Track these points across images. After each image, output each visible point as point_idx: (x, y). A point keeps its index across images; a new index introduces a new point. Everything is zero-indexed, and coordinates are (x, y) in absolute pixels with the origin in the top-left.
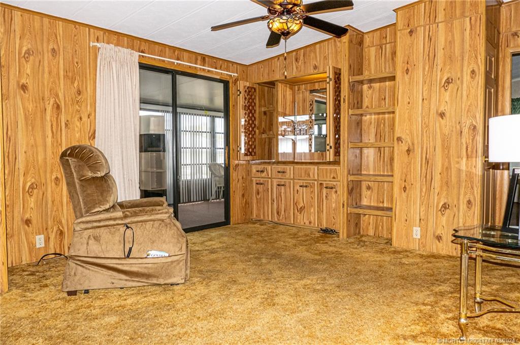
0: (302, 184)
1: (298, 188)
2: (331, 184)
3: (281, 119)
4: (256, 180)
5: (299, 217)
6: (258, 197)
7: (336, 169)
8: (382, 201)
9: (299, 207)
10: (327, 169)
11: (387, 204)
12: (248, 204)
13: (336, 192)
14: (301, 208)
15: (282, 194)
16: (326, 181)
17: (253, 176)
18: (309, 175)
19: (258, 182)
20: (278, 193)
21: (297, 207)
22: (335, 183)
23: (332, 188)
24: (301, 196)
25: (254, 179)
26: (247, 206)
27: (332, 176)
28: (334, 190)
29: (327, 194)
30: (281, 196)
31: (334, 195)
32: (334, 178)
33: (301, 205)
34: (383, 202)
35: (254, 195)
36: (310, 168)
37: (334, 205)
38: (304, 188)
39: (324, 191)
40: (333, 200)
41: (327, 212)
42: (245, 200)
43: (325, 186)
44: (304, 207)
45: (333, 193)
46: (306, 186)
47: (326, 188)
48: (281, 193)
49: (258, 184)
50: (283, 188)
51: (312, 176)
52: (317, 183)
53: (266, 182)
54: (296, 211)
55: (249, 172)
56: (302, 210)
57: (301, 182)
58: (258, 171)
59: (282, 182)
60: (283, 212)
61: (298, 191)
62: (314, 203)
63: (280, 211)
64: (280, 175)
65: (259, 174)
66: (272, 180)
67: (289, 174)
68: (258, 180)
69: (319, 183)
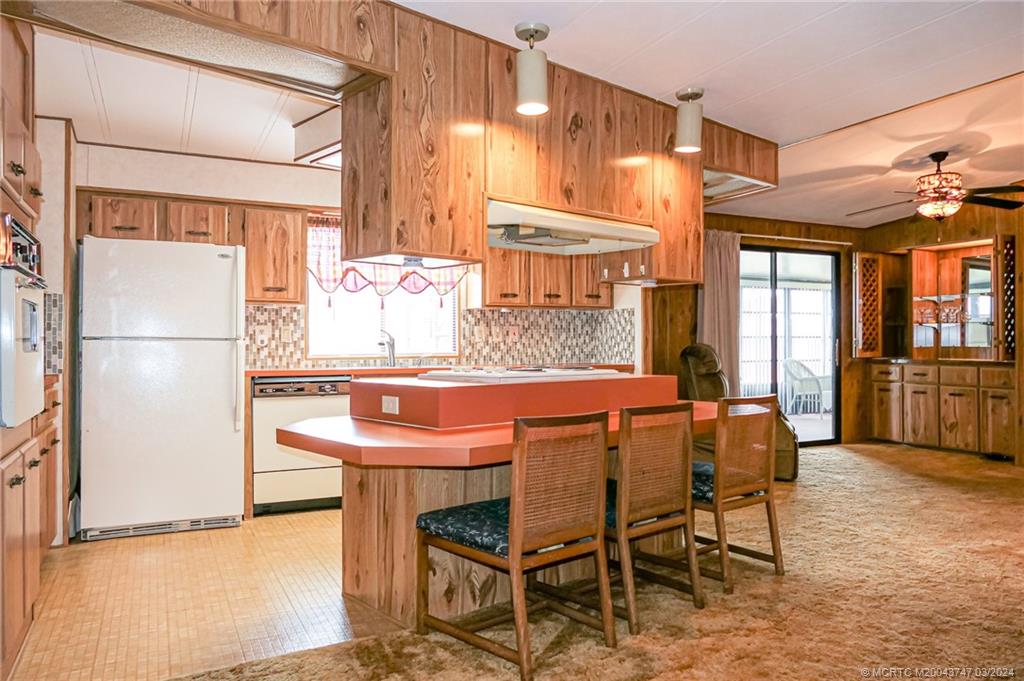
0: (953, 392)
1: (947, 396)
2: (1001, 392)
3: (916, 299)
4: (879, 385)
5: (949, 438)
6: (881, 408)
7: (1008, 372)
9: (948, 425)
10: (993, 371)
13: (1009, 404)
14: (952, 424)
15: (921, 405)
16: (991, 388)
17: (873, 378)
18: (964, 379)
19: (881, 387)
20: (914, 403)
21: (945, 423)
22: (1006, 391)
23: (1002, 398)
24: (952, 408)
25: (876, 384)
27: (1002, 381)
28: (1005, 401)
29: (994, 406)
30: (919, 407)
31: (1006, 409)
32: (1005, 383)
33: (952, 420)
35: (876, 407)
36: (967, 370)
37: (1005, 422)
38: (957, 397)
39: (990, 402)
40: (1004, 415)
41: (993, 432)
43: (990, 394)
44: (958, 423)
45: (1004, 405)
46: (961, 395)
47: (993, 397)
48: (919, 403)
49: (881, 390)
50: (922, 396)
51: (968, 380)
52: (978, 390)
53: (895, 387)
54: (943, 429)
55: (867, 374)
56: (953, 427)
57: (951, 389)
58: (882, 373)
59: (921, 388)
60: (922, 430)
61: (946, 401)
62: (973, 418)
63: (917, 428)
64: (917, 378)
65: (883, 377)
66: (905, 385)
67: (931, 377)
68: (882, 385)
69: (981, 390)
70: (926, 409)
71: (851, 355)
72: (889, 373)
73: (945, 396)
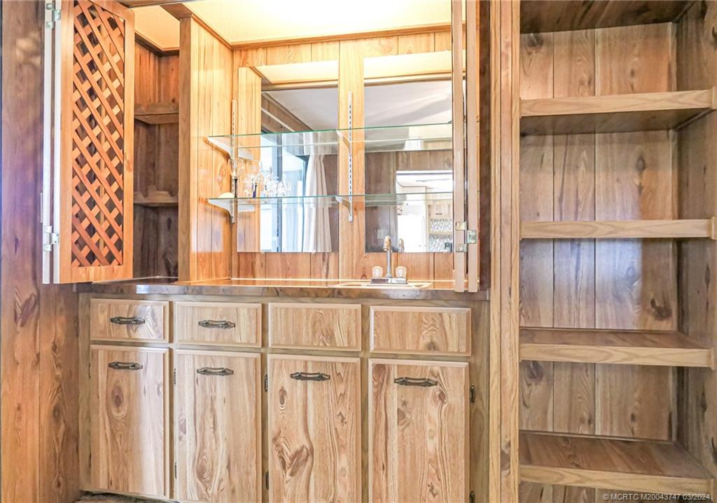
0: (300, 370)
1: (286, 382)
2: (420, 367)
4: (110, 354)
5: (288, 488)
6: (115, 413)
8: (586, 416)
9: (288, 453)
10: (402, 314)
11: (604, 428)
12: (77, 440)
13: (442, 396)
14: (298, 453)
15: (219, 405)
16: (396, 357)
17: (95, 336)
18: (330, 336)
19: (116, 359)
20: (199, 401)
21: (281, 451)
22: (436, 366)
23: (427, 384)
24: (298, 412)
25: (102, 351)
26: (72, 446)
27: (424, 342)
29: (405, 403)
30: (213, 411)
31: (433, 410)
32: (432, 346)
33: (299, 442)
34: (590, 421)
35: (102, 407)
36: (334, 312)
38: (310, 383)
39: (394, 393)
40: (428, 427)
41: (402, 471)
42: (62, 427)
43: (395, 374)
44: (312, 450)
45: (429, 399)
46: (321, 377)
47: (404, 382)
48: (213, 399)
49: (114, 366)
50: (221, 381)
51: (341, 339)
52: (363, 362)
53: (151, 359)
54: (274, 466)
55: (76, 325)
56: (298, 461)
57: (298, 363)
58: (118, 321)
59: (219, 360)
60: (220, 470)
61: (283, 392)
62: (350, 436)
63: (208, 465)
64: (209, 335)
65: (123, 332)
66: (176, 352)
67: (245, 331)
68: (117, 354)
69: (371, 362)
70: (233, 413)
71: (36, 275)
72: (134, 322)
73: (279, 379)
